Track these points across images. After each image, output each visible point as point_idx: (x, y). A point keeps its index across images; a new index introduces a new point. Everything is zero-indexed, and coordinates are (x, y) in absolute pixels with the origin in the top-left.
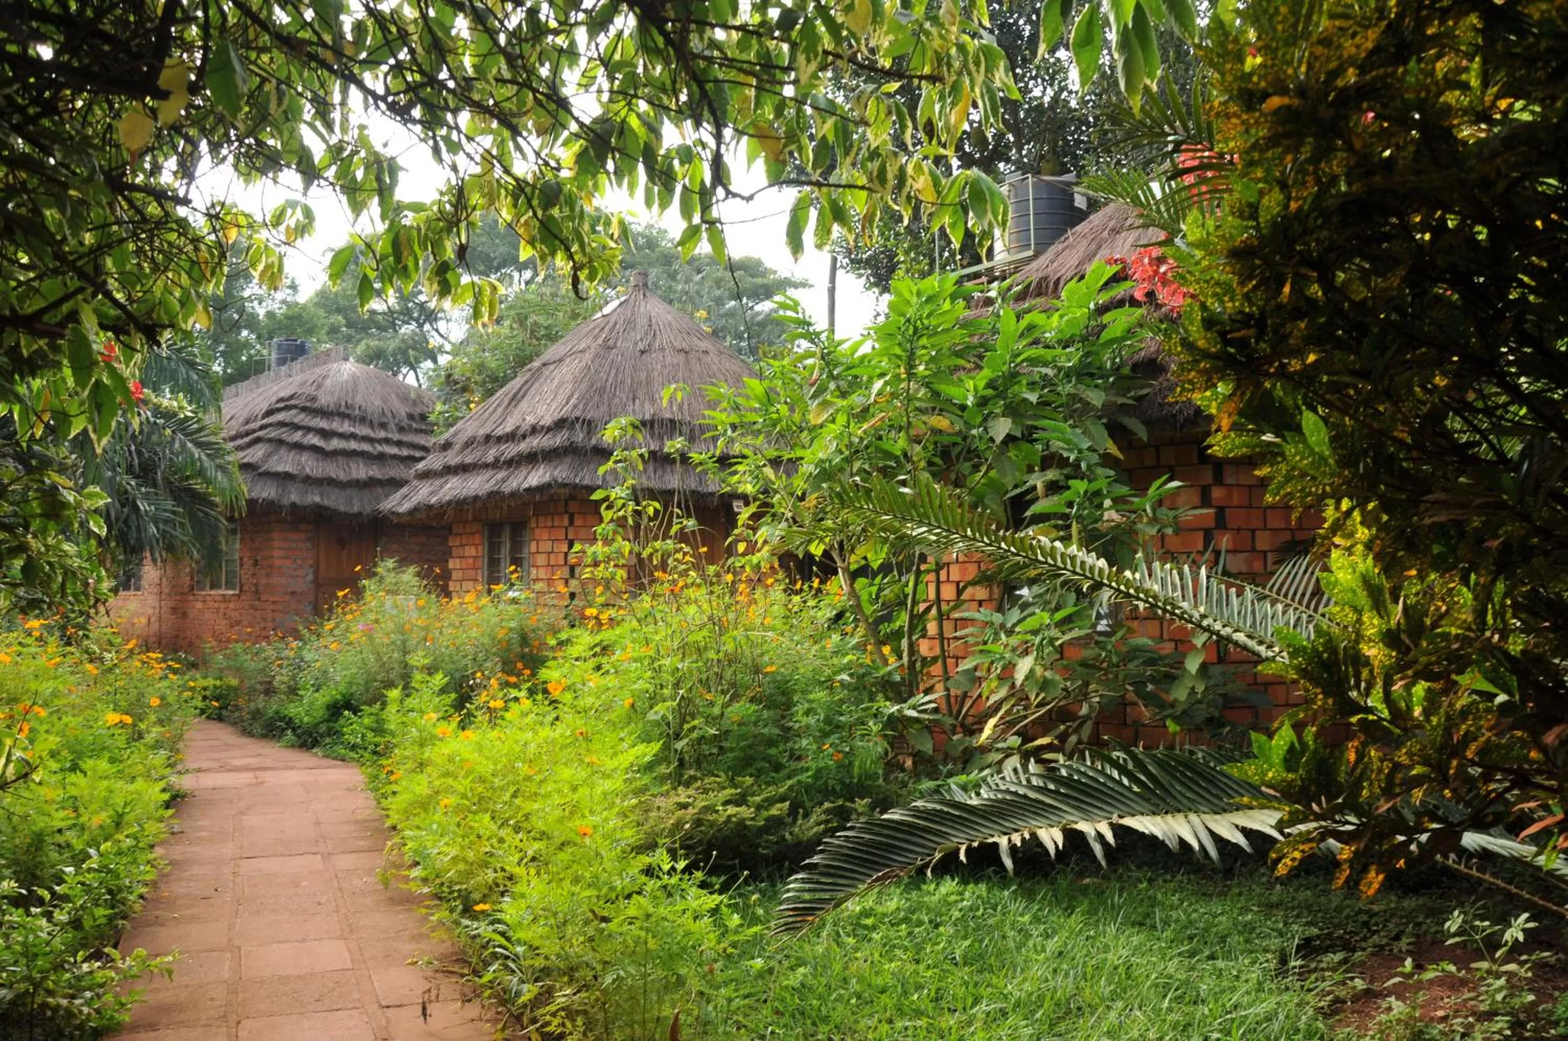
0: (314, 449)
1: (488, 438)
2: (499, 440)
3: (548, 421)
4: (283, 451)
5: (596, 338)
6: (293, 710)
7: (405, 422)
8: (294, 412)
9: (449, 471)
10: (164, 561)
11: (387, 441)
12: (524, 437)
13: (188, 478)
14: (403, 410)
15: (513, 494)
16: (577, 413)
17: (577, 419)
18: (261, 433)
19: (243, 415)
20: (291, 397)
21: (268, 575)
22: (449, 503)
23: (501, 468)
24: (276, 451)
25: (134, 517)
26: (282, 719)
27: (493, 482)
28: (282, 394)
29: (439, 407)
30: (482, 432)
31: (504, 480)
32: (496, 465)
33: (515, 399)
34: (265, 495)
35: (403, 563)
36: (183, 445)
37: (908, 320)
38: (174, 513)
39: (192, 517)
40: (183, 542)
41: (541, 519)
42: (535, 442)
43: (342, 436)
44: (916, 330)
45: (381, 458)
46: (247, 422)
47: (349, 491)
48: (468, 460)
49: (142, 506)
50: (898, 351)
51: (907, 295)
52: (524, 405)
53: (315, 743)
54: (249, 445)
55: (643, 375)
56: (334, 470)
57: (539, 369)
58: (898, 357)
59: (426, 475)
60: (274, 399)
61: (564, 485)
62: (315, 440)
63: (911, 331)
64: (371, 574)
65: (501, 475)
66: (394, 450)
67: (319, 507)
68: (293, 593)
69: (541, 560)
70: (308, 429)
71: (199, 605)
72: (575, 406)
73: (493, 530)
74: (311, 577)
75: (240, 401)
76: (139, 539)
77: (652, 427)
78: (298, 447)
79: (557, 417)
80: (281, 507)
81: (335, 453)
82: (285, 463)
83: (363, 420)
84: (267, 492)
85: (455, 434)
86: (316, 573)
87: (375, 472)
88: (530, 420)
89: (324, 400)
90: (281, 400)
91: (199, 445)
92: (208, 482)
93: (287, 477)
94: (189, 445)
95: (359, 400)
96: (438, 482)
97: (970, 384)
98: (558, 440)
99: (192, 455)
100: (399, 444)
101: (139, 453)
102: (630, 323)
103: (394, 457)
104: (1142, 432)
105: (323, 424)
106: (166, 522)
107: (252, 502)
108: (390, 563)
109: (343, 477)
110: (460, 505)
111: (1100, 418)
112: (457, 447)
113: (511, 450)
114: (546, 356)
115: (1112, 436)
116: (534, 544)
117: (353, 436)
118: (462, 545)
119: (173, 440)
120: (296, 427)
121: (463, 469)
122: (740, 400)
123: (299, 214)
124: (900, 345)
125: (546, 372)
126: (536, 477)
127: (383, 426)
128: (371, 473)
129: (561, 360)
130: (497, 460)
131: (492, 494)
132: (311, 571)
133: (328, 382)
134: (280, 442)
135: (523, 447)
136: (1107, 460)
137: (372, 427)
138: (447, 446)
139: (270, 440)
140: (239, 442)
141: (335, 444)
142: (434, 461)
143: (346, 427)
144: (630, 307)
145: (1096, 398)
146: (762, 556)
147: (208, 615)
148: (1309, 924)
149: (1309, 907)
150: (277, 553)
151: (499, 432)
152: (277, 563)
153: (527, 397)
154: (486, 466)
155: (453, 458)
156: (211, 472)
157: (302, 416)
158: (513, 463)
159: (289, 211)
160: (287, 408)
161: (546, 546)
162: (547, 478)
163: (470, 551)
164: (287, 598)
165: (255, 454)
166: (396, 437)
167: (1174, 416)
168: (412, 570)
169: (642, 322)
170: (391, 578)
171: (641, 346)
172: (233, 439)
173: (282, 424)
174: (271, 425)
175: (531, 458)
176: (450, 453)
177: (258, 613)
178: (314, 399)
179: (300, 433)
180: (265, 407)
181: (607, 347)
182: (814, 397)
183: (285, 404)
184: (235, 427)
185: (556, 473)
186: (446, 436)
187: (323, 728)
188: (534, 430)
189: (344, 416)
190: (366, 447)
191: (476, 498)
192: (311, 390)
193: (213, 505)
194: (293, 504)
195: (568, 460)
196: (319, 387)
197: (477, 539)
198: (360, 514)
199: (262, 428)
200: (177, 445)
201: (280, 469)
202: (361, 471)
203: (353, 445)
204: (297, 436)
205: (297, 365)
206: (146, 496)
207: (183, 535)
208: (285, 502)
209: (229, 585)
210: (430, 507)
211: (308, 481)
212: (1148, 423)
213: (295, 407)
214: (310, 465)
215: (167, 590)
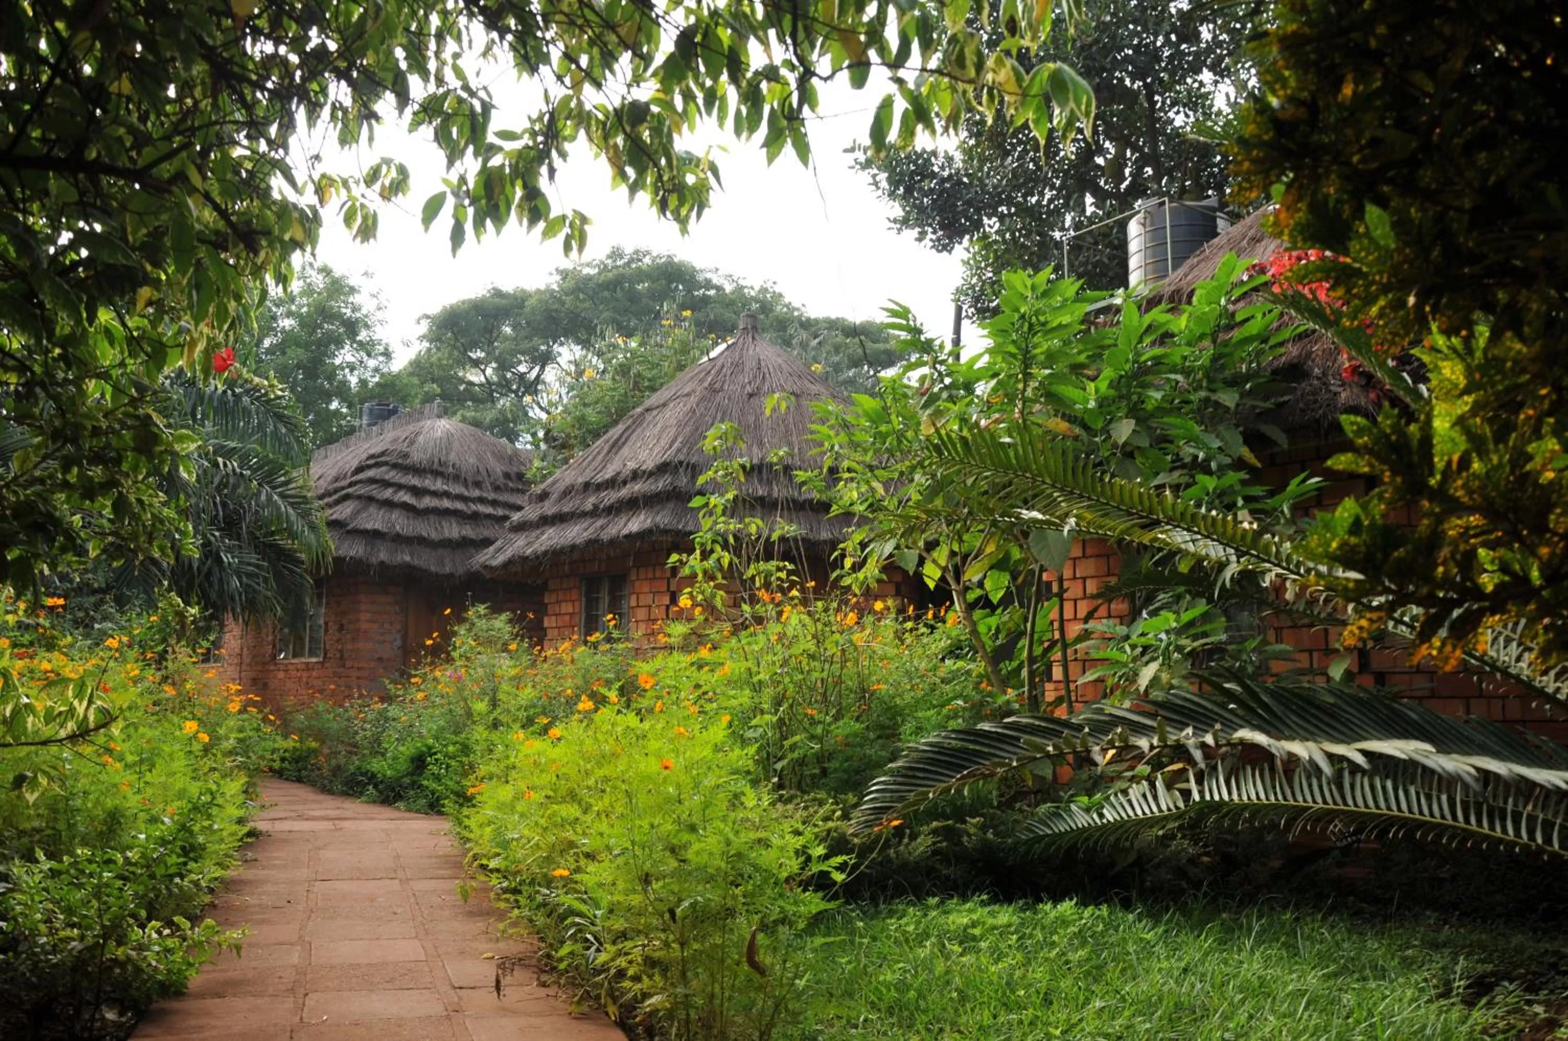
0: (405, 506)
1: (587, 485)
2: (599, 487)
3: (650, 465)
4: (373, 509)
5: (701, 381)
6: (377, 765)
7: (501, 481)
8: (384, 468)
9: (546, 521)
10: (246, 623)
11: (481, 500)
12: (625, 483)
13: (273, 533)
14: (498, 469)
15: (613, 542)
16: (681, 457)
17: (681, 463)
18: (350, 490)
19: (333, 473)
20: (383, 454)
21: (354, 640)
22: (545, 553)
23: (599, 516)
24: (365, 508)
25: (216, 570)
26: (365, 774)
27: (591, 530)
28: (372, 452)
29: (537, 463)
30: (580, 480)
31: (602, 528)
32: (595, 513)
33: (617, 446)
34: (352, 553)
35: (496, 610)
36: (269, 498)
37: (1023, 317)
38: (257, 566)
39: (278, 576)
40: (266, 597)
41: (642, 570)
42: (638, 487)
43: (434, 494)
44: (1031, 326)
45: (475, 517)
46: (336, 480)
47: (440, 551)
48: (566, 509)
49: (226, 558)
50: (1012, 349)
51: (1020, 288)
52: (625, 451)
53: (399, 797)
54: (337, 502)
55: (752, 419)
56: (425, 529)
57: (642, 414)
58: (1013, 356)
59: (521, 527)
60: (364, 456)
61: (666, 532)
62: (407, 498)
63: (1026, 328)
64: (461, 620)
65: (600, 523)
66: (489, 510)
67: (408, 566)
68: (380, 659)
69: (641, 614)
70: (400, 487)
71: (281, 675)
72: (679, 450)
73: (591, 586)
74: (398, 643)
75: (330, 461)
76: (221, 593)
77: (760, 472)
78: (389, 504)
79: (659, 460)
80: (369, 566)
81: (427, 512)
82: (374, 520)
83: (456, 478)
84: (355, 550)
85: (554, 483)
86: (405, 638)
87: (469, 531)
88: (631, 465)
89: (417, 456)
90: (372, 457)
91: (282, 496)
92: (293, 536)
93: (375, 535)
94: (276, 497)
95: (452, 457)
96: (534, 534)
97: (1091, 386)
98: (661, 484)
99: (279, 508)
100: (494, 503)
101: (224, 505)
102: (738, 366)
103: (489, 516)
104: (1282, 440)
105: (415, 481)
106: (250, 575)
107: (338, 561)
108: (482, 609)
109: (434, 536)
110: (556, 555)
111: (1237, 426)
112: (554, 497)
113: (610, 497)
114: (648, 403)
115: (1246, 442)
116: (634, 598)
117: (446, 494)
118: (559, 602)
119: (259, 493)
120: (386, 484)
121: (560, 519)
122: (849, 418)
123: (394, 173)
124: (1014, 342)
125: (649, 417)
126: (636, 524)
127: (478, 485)
128: (464, 533)
129: (664, 405)
130: (596, 507)
131: (590, 543)
132: (398, 636)
133: (421, 439)
134: (370, 499)
135: (624, 492)
136: (1239, 464)
137: (467, 487)
138: (544, 496)
139: (359, 497)
140: (327, 500)
141: (427, 502)
142: (531, 513)
143: (439, 485)
144: (738, 349)
145: (1229, 398)
146: (871, 570)
147: (289, 684)
148: (1483, 961)
149: (1484, 948)
150: (364, 616)
151: (599, 479)
152: (364, 626)
153: (629, 444)
154: (584, 515)
155: (549, 508)
156: (299, 525)
157: (392, 473)
158: (614, 510)
159: (384, 169)
160: (377, 465)
161: (647, 599)
162: (648, 523)
163: (567, 608)
164: (373, 664)
165: (343, 512)
166: (491, 496)
167: (1317, 421)
168: (504, 616)
169: (750, 364)
170: (482, 624)
171: (749, 389)
172: (321, 497)
173: (372, 481)
174: (360, 482)
175: (632, 505)
176: (547, 503)
177: (342, 681)
178: (406, 456)
179: (390, 490)
180: (355, 464)
181: (713, 390)
182: (925, 406)
183: (376, 461)
184: (323, 485)
185: (658, 519)
186: (542, 486)
187: (407, 780)
188: (636, 475)
189: (437, 474)
190: (459, 506)
191: (573, 547)
192: (404, 447)
193: (300, 562)
194: (382, 563)
195: (671, 505)
196: (412, 443)
197: (574, 594)
198: (452, 575)
199: (351, 485)
200: (263, 497)
201: (369, 526)
202: (453, 530)
203: (446, 503)
204: (388, 493)
205: (389, 424)
206: (229, 550)
207: (267, 591)
208: (374, 560)
209: (312, 653)
210: (524, 559)
211: (399, 539)
212: (1290, 431)
213: (386, 463)
214: (401, 523)
215: (247, 660)
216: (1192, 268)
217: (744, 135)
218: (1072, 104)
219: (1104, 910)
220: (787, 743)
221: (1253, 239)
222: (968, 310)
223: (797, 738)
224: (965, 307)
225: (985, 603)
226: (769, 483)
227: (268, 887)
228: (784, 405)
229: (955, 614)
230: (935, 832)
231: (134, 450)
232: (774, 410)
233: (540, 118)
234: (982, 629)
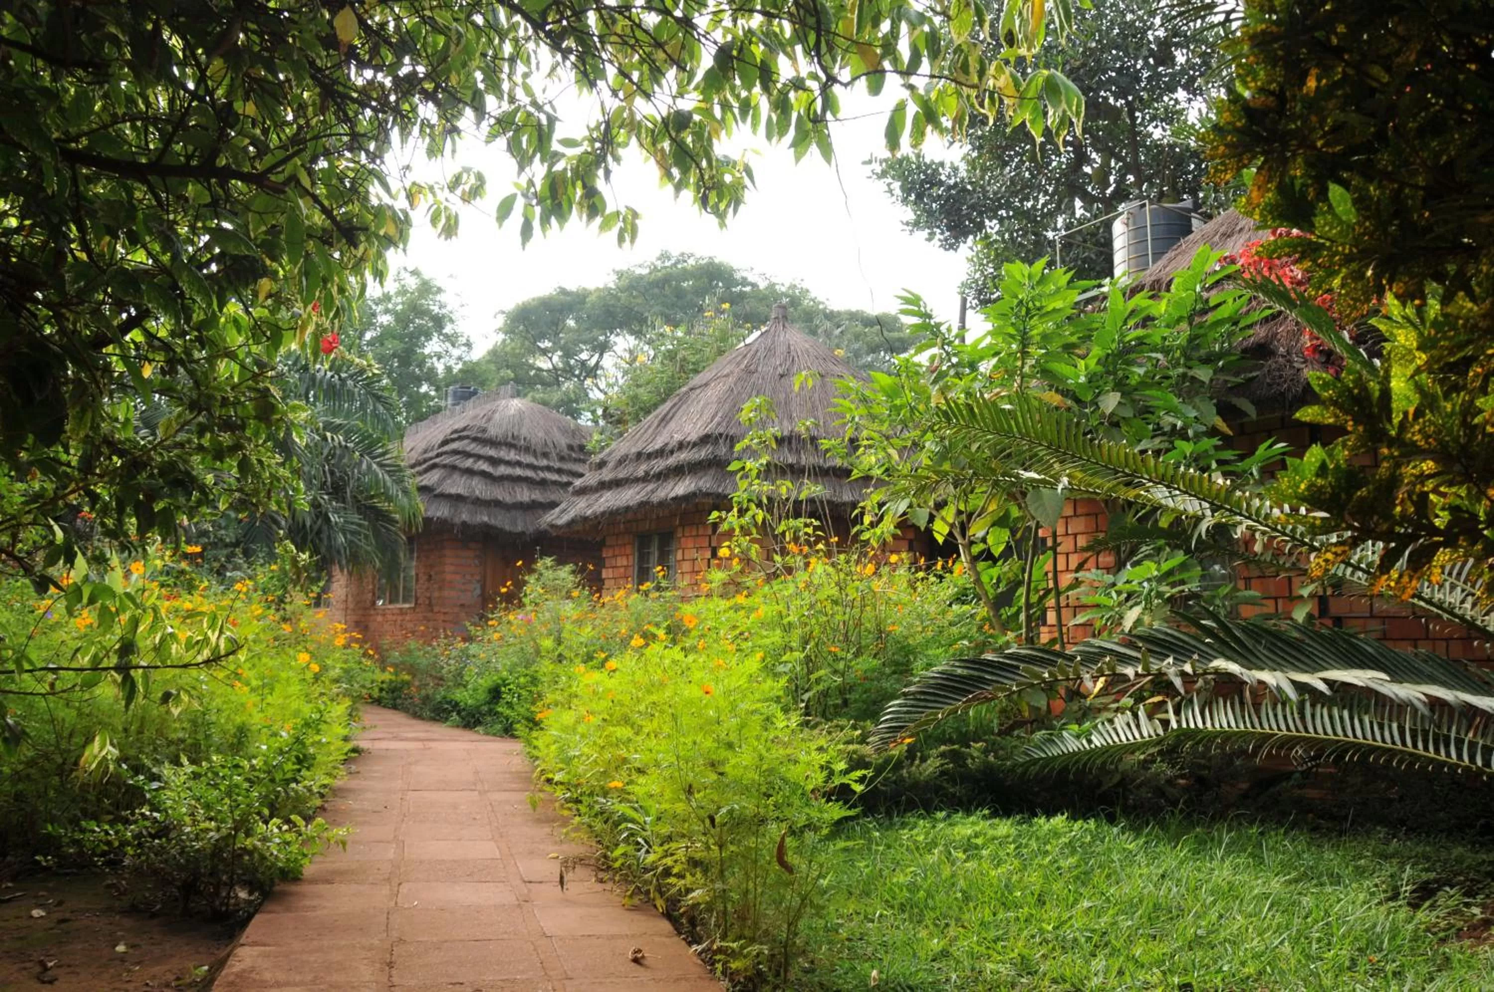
0: (484, 474)
1: (639, 455)
2: (650, 456)
3: (694, 437)
4: (456, 476)
5: (738, 364)
6: (461, 696)
7: (566, 451)
8: (466, 441)
9: (604, 486)
10: (350, 574)
11: (549, 469)
12: (672, 452)
13: (372, 497)
14: (563, 441)
15: (662, 504)
16: (721, 430)
17: (721, 435)
18: (437, 460)
19: (422, 446)
20: (464, 429)
21: (440, 589)
22: (603, 514)
23: (650, 481)
24: (450, 475)
25: (325, 528)
26: (449, 703)
27: (643, 493)
28: (456, 427)
29: (596, 437)
30: (634, 450)
31: (653, 492)
32: (646, 479)
33: (665, 420)
34: (439, 514)
35: (561, 562)
36: (369, 467)
37: (1021, 302)
38: (360, 525)
39: (377, 534)
40: (367, 552)
41: (687, 529)
42: (683, 456)
43: (508, 463)
44: (1028, 310)
45: (543, 483)
46: (425, 452)
47: (513, 512)
48: (621, 475)
49: (333, 518)
50: (1012, 331)
51: (1019, 277)
52: (672, 425)
53: (478, 723)
54: (426, 471)
55: (782, 396)
56: (500, 493)
57: (686, 393)
58: (1012, 336)
59: (582, 491)
60: (449, 431)
61: (708, 494)
62: (484, 466)
63: (1023, 312)
64: (531, 571)
65: (651, 487)
66: (555, 477)
67: (486, 525)
68: (462, 605)
69: (686, 567)
70: (479, 457)
71: (379, 618)
72: (719, 424)
73: (643, 542)
74: (478, 591)
75: (420, 436)
76: (330, 547)
77: (790, 443)
78: (470, 472)
79: (702, 433)
80: (453, 525)
81: (502, 478)
82: (457, 486)
83: (527, 449)
84: (441, 511)
85: (610, 454)
86: (483, 588)
87: (537, 495)
88: (678, 437)
89: (493, 432)
90: (456, 431)
91: (381, 465)
92: (389, 499)
93: (458, 498)
94: (375, 466)
95: (524, 432)
96: (594, 497)
97: (1081, 364)
98: (703, 453)
99: (377, 475)
100: (559, 471)
101: (332, 473)
102: (770, 351)
103: (555, 483)
104: (1251, 410)
105: (492, 452)
106: (353, 533)
107: (428, 521)
108: (548, 561)
109: (508, 499)
110: (612, 516)
111: (1211, 398)
112: (611, 465)
113: (659, 465)
114: (692, 383)
115: (1220, 413)
116: (680, 553)
117: (519, 464)
118: (615, 556)
119: (361, 462)
120: (467, 455)
121: (616, 484)
122: (868, 393)
123: (473, 180)
124: (1013, 324)
125: (693, 395)
126: (682, 487)
127: (545, 455)
128: (533, 497)
129: (706, 385)
130: (647, 473)
131: (642, 504)
132: (478, 586)
133: (497, 416)
134: (454, 468)
135: (671, 461)
136: (1213, 432)
137: (536, 457)
138: (602, 464)
139: (445, 466)
140: (418, 469)
141: (502, 470)
142: (591, 478)
143: (512, 456)
144: (770, 336)
145: (1204, 374)
146: (888, 526)
147: (387, 627)
148: (1427, 870)
149: (1428, 859)
150: (449, 569)
151: (650, 449)
152: (448, 577)
153: (676, 418)
154: (637, 480)
155: (607, 475)
156: (394, 490)
157: (473, 445)
158: (662, 476)
159: (465, 176)
160: (460, 438)
161: (692, 554)
162: (692, 488)
163: (622, 561)
164: (456, 610)
165: (432, 478)
166: (557, 465)
167: (1282, 394)
168: (569, 568)
169: (781, 349)
170: (549, 574)
171: (780, 370)
172: (413, 466)
173: (455, 452)
174: (445, 453)
175: (678, 471)
176: (604, 470)
177: (431, 624)
178: (484, 430)
179: (471, 460)
180: (441, 438)
181: (749, 372)
182: (935, 382)
183: (459, 435)
184: (414, 456)
185: (701, 483)
186: (601, 456)
187: (485, 708)
188: (681, 446)
189: (511, 446)
190: (530, 473)
191: (628, 508)
192: (482, 423)
193: (394, 522)
194: (464, 523)
195: (712, 472)
196: (489, 420)
197: (629, 550)
198: (523, 533)
199: (438, 456)
200: (364, 466)
201: (453, 491)
202: (524, 495)
203: (518, 471)
204: (469, 463)
205: (470, 404)
206: (336, 511)
207: (367, 546)
208: (457, 520)
209: (405, 601)
210: (585, 519)
211: (478, 502)
212: (1258, 403)
213: (467, 437)
214: (479, 488)
215: (351, 606)
216: (1170, 260)
217: (775, 139)
218: (1064, 106)
219: (1092, 824)
220: (813, 677)
221: (1223, 235)
222: (972, 301)
223: (822, 672)
224: (969, 299)
225: (988, 556)
226: (798, 452)
227: (369, 795)
228: (810, 383)
229: (961, 567)
230: (943, 755)
231: (255, 418)
232: (802, 388)
233: (598, 127)
234: (985, 579)
